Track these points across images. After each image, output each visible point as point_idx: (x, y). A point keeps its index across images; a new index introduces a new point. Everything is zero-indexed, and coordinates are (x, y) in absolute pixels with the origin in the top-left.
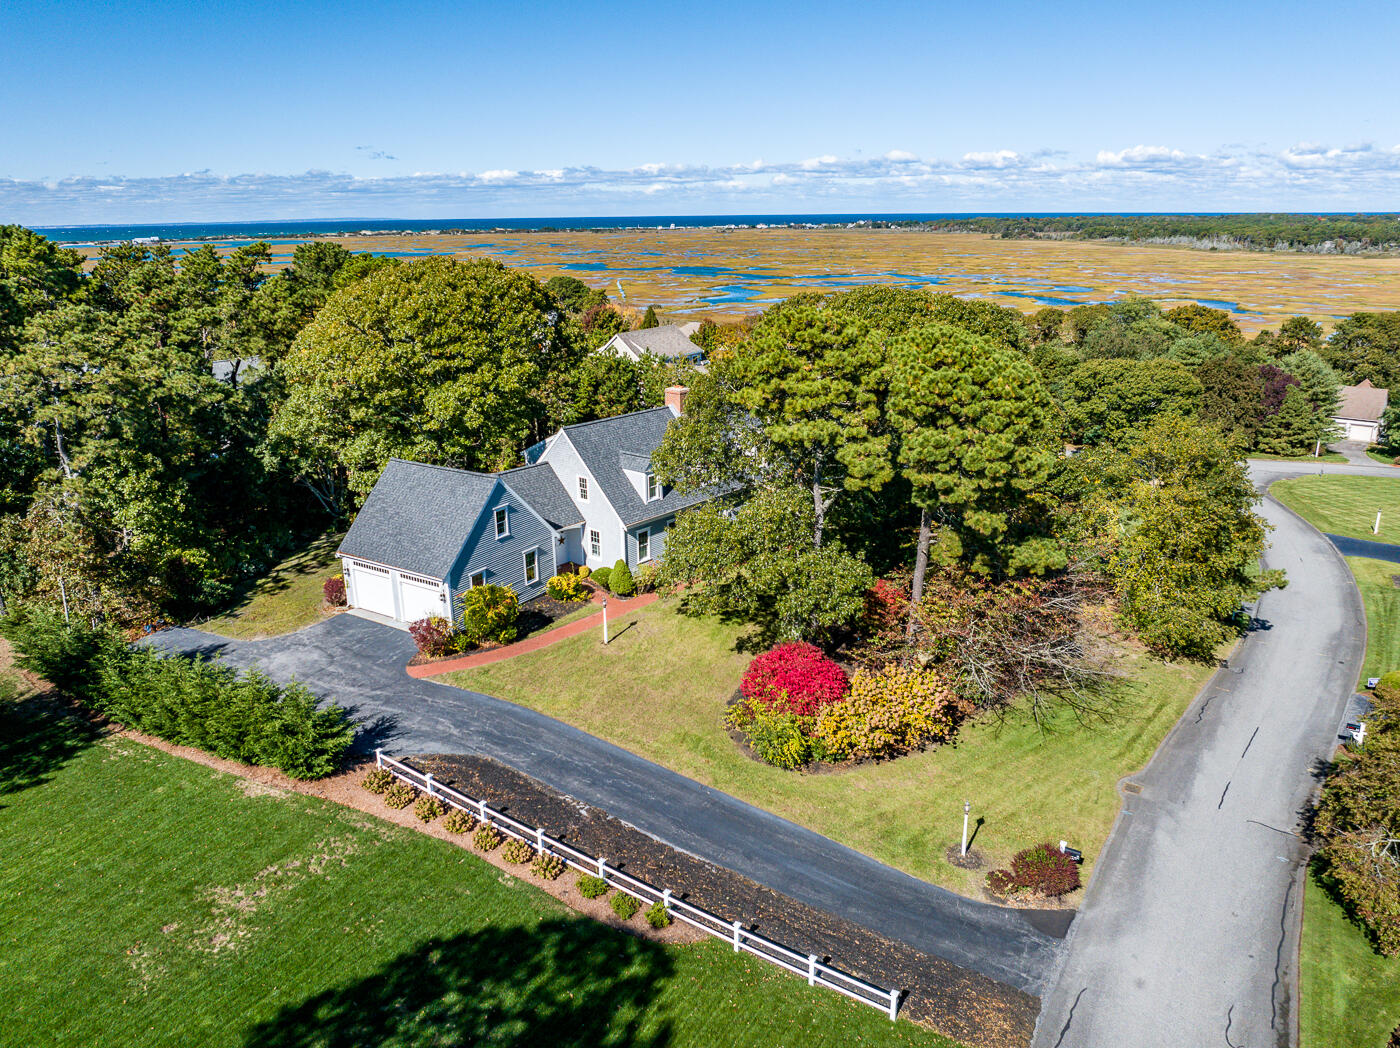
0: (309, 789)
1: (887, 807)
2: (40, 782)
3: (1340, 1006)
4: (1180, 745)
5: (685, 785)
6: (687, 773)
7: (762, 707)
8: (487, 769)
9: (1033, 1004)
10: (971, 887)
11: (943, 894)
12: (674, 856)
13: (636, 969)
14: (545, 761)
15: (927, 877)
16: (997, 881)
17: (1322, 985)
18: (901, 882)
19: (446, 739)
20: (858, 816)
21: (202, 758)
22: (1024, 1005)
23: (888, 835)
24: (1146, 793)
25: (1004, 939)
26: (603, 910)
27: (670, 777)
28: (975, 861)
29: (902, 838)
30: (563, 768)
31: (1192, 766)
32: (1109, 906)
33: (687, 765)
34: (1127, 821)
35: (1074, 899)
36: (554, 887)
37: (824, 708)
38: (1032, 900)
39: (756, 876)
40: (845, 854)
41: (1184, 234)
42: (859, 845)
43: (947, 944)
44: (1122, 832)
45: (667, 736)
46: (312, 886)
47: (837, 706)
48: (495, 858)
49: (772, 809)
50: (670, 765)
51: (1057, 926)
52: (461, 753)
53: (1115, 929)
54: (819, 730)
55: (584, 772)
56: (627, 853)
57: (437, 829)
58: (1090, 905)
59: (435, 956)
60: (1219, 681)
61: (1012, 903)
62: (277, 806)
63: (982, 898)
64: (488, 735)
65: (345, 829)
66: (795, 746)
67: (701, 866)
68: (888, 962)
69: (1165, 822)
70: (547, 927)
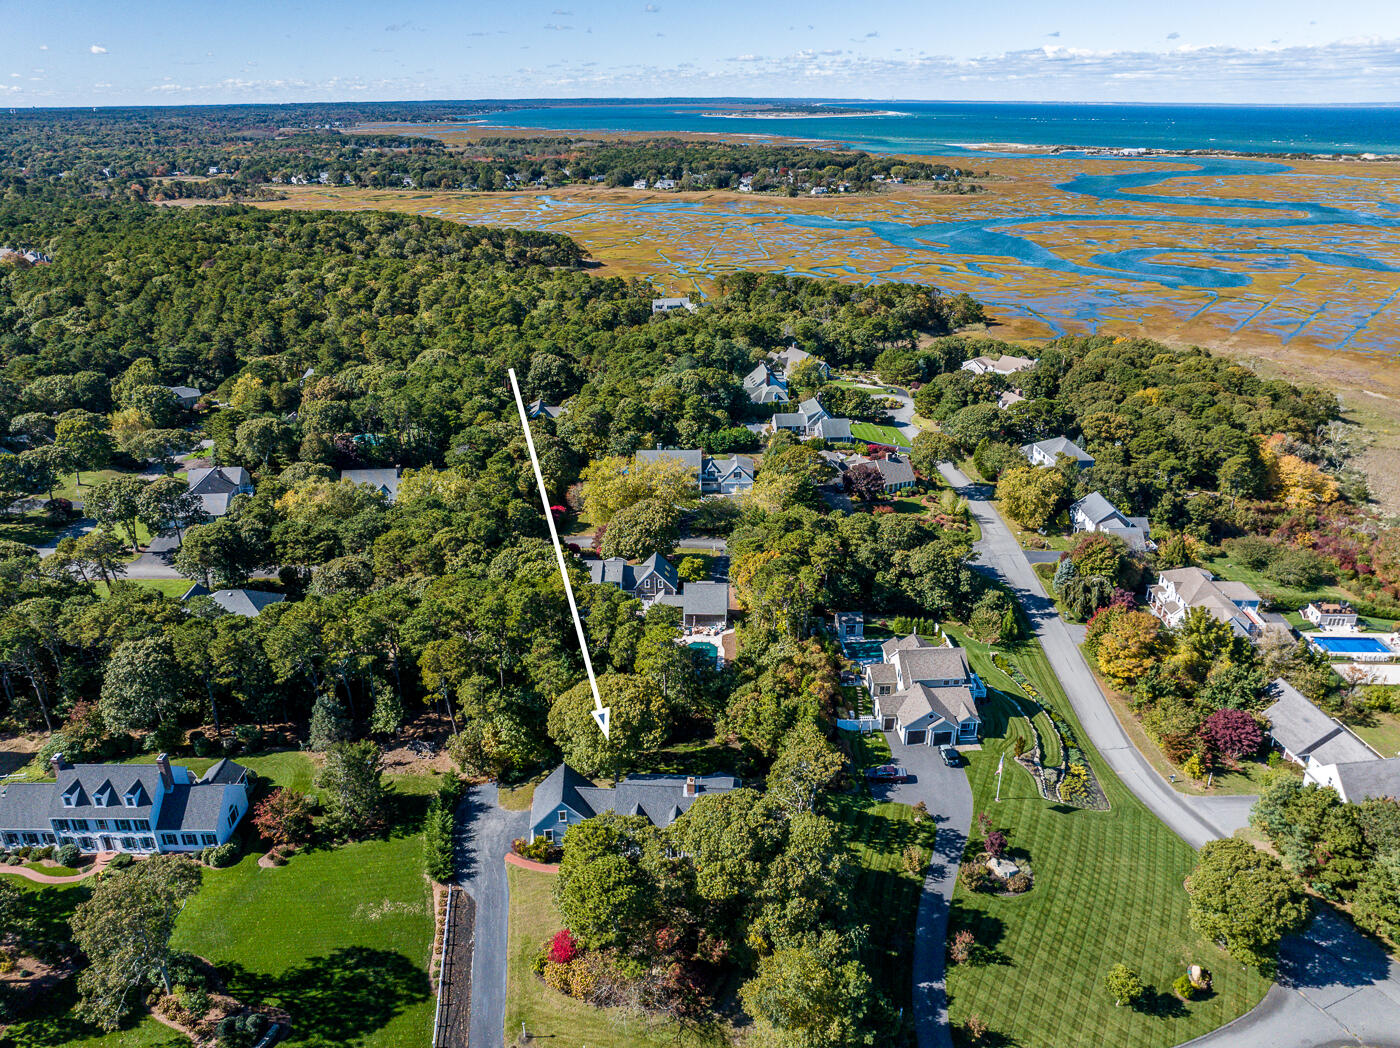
5: (502, 954)
8: (472, 908)
30: (486, 924)
45: (522, 934)
52: (473, 898)
55: (488, 929)
64: (487, 897)
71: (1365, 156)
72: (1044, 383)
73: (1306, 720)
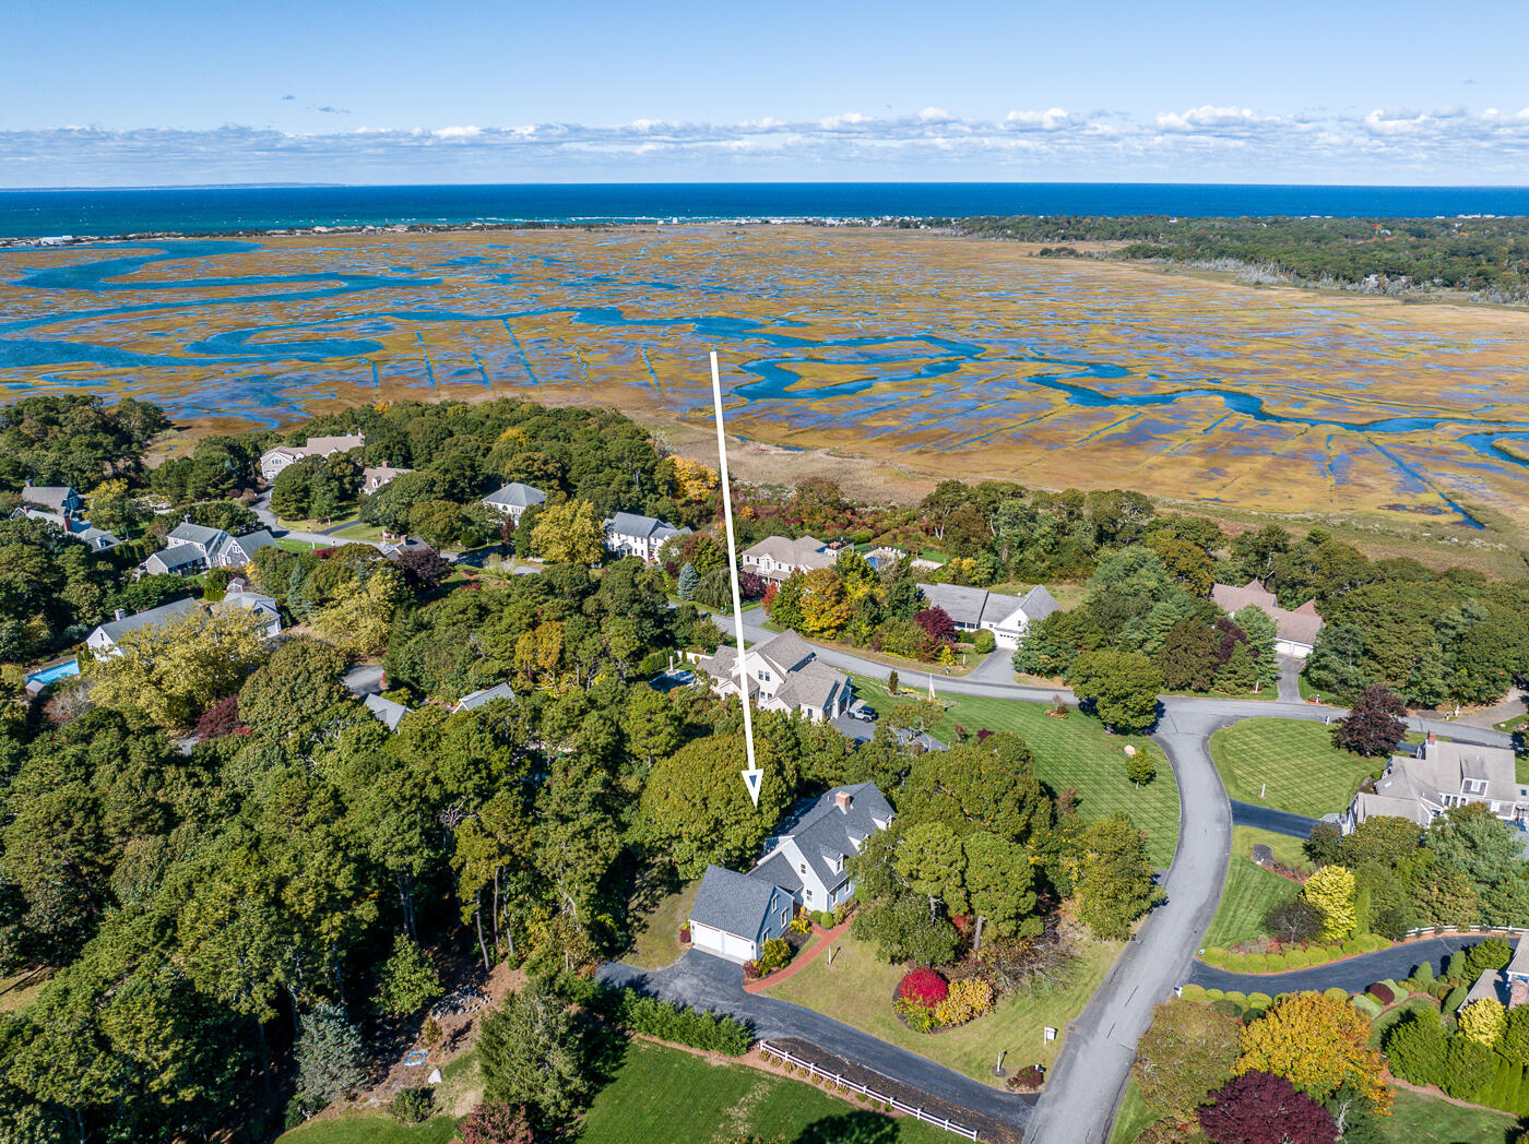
0: (737, 1061)
1: (967, 1049)
2: (622, 1065)
3: (1127, 1126)
4: (1098, 1000)
5: (884, 1045)
6: (883, 1039)
7: (911, 1002)
8: (802, 1043)
9: (1022, 1132)
10: (1000, 1085)
11: (990, 1089)
12: (887, 1080)
13: (888, 1128)
14: (823, 1038)
15: (984, 1082)
16: (1011, 1083)
17: (1123, 1118)
18: (974, 1085)
19: (779, 1029)
20: (956, 1054)
21: (683, 1047)
22: (1019, 1132)
23: (968, 1063)
24: (1078, 1031)
25: (1012, 1107)
26: (866, 1106)
27: (876, 1041)
28: (1003, 1073)
29: (974, 1064)
30: (833, 1041)
31: (1101, 1013)
32: (1054, 1090)
33: (882, 1034)
34: (1067, 1047)
35: (1041, 1088)
36: (847, 1098)
37: (938, 1003)
38: (1024, 1090)
39: (919, 1087)
40: (953, 1075)
41: (1230, 256)
42: (957, 1069)
43: (992, 1111)
44: (1064, 1054)
45: (871, 1020)
46: (761, 1105)
47: (944, 1003)
48: (821, 1087)
49: (921, 1055)
50: (875, 1035)
51: (1032, 1100)
52: (788, 1037)
53: (1055, 1101)
54: (937, 1016)
55: (842, 1042)
56: (869, 1080)
57: (794, 1076)
58: (1047, 1090)
59: (815, 1129)
60: (1128, 952)
61: (1017, 1091)
62: (728, 1070)
63: (1005, 1090)
64: (798, 1027)
65: (760, 1079)
66: (927, 1023)
67: (898, 1084)
68: (971, 1119)
69: (1083, 1047)
70: (851, 1115)
71: (317, 229)
72: (396, 452)
73: (964, 598)
